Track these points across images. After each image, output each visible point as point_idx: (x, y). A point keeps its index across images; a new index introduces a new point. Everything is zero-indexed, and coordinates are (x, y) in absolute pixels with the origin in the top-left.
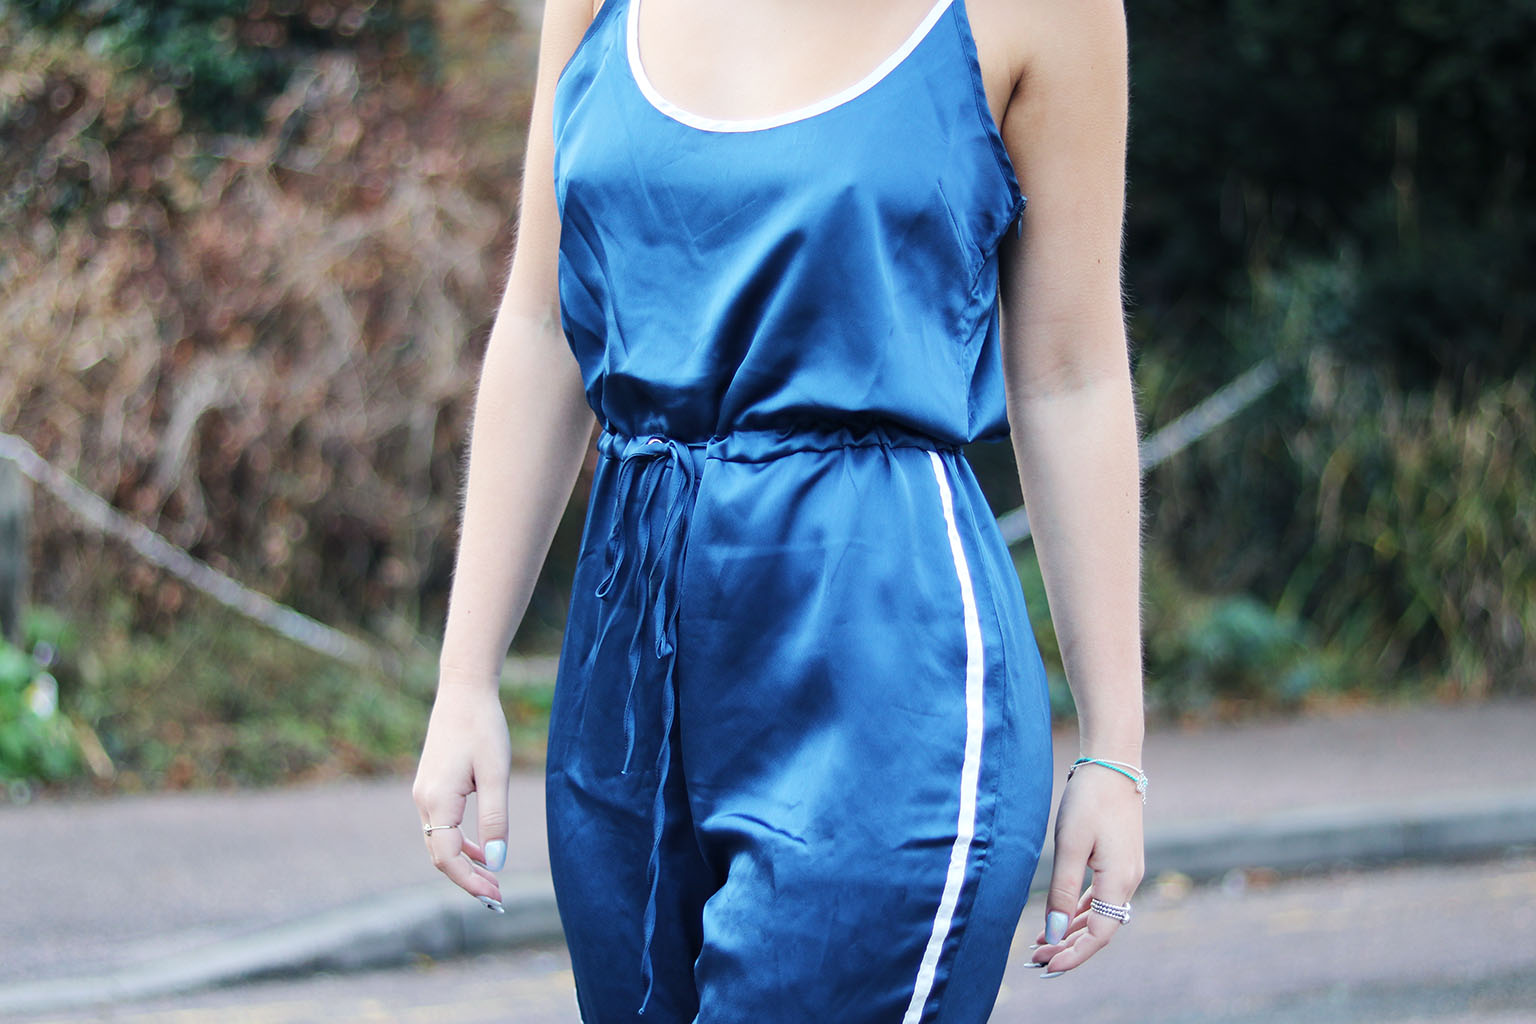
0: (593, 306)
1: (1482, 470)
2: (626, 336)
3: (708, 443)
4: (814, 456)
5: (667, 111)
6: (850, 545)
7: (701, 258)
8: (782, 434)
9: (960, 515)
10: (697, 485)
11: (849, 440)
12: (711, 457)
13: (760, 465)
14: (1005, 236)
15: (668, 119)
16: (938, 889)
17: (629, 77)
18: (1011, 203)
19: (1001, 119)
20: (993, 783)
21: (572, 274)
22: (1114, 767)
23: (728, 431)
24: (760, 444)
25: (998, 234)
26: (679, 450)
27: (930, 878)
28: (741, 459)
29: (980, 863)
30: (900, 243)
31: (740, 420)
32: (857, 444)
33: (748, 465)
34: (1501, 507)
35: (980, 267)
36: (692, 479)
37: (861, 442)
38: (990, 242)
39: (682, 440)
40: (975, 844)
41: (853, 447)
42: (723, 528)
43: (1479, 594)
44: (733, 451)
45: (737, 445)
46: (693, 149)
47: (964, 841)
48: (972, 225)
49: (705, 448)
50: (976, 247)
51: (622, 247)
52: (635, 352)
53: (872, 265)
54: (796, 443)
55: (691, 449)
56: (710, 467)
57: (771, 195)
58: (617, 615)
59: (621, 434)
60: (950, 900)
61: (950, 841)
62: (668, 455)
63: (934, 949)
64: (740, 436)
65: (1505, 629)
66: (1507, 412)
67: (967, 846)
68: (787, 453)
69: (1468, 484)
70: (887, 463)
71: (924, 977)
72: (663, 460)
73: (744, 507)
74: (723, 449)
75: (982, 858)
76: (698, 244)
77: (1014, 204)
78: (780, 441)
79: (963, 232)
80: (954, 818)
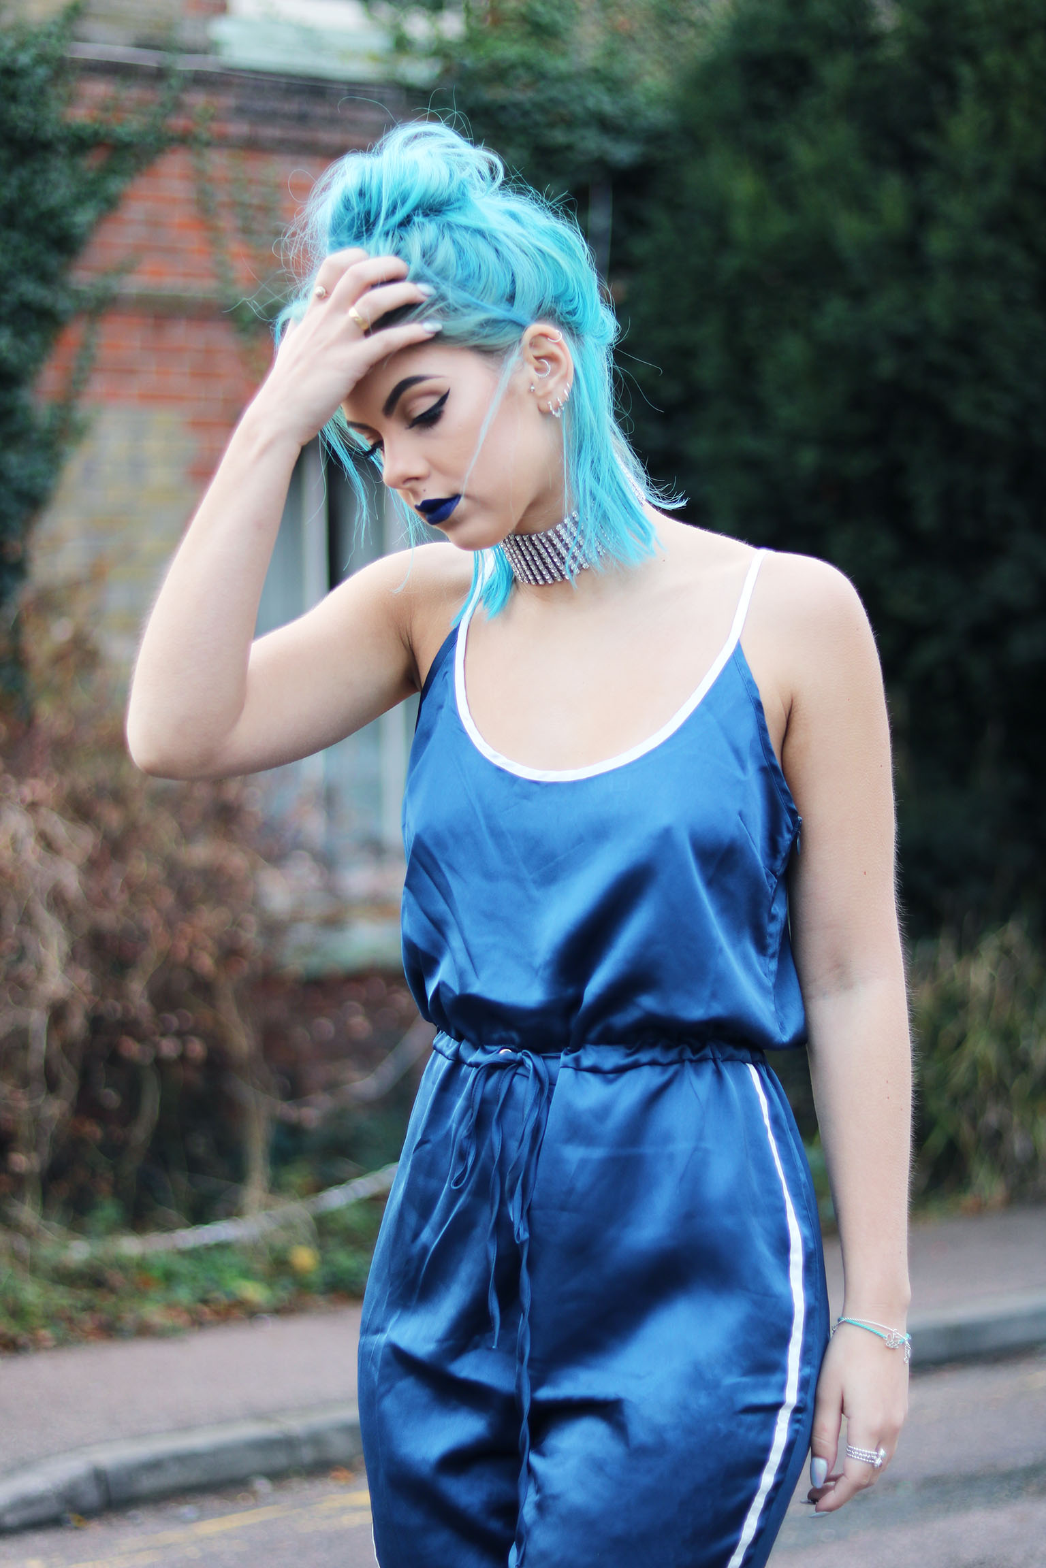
0: (437, 935)
1: (989, 1005)
2: (475, 961)
3: (562, 1054)
4: (658, 1069)
5: (498, 762)
6: (696, 1149)
7: (536, 893)
8: (629, 1048)
9: (775, 1120)
10: (551, 1091)
11: (688, 1054)
12: (565, 1066)
13: (611, 1076)
14: (790, 856)
16: (766, 1449)
17: (461, 731)
18: (791, 826)
19: (780, 748)
20: (809, 1355)
21: (416, 908)
22: (865, 1326)
23: (581, 1044)
24: (612, 1058)
25: (784, 854)
26: (532, 1061)
27: (762, 1439)
28: (594, 1070)
29: (797, 1426)
31: (593, 1035)
32: (694, 1058)
33: (600, 1076)
34: (1007, 1036)
35: (774, 886)
36: (545, 1087)
37: (698, 1056)
38: (779, 864)
39: (537, 1051)
40: (796, 1409)
41: (691, 1061)
42: (577, 1131)
43: (992, 1116)
44: (587, 1062)
45: (589, 1057)
46: (525, 797)
47: (789, 1406)
49: (560, 1058)
50: (769, 870)
51: (465, 882)
52: (484, 974)
54: (644, 1057)
55: (544, 1058)
56: (565, 1076)
57: (596, 836)
58: (464, 1202)
59: (468, 1040)
60: (775, 1458)
61: (777, 1407)
62: (521, 1063)
63: (759, 1501)
64: (593, 1049)
65: (1018, 1144)
66: (1006, 951)
67: (791, 1411)
68: (635, 1066)
69: (975, 1019)
70: (718, 1074)
71: (749, 1526)
72: (515, 1067)
73: (603, 1112)
74: (577, 1060)
75: (799, 1422)
76: (535, 882)
77: (793, 826)
78: (628, 1055)
80: (782, 1387)
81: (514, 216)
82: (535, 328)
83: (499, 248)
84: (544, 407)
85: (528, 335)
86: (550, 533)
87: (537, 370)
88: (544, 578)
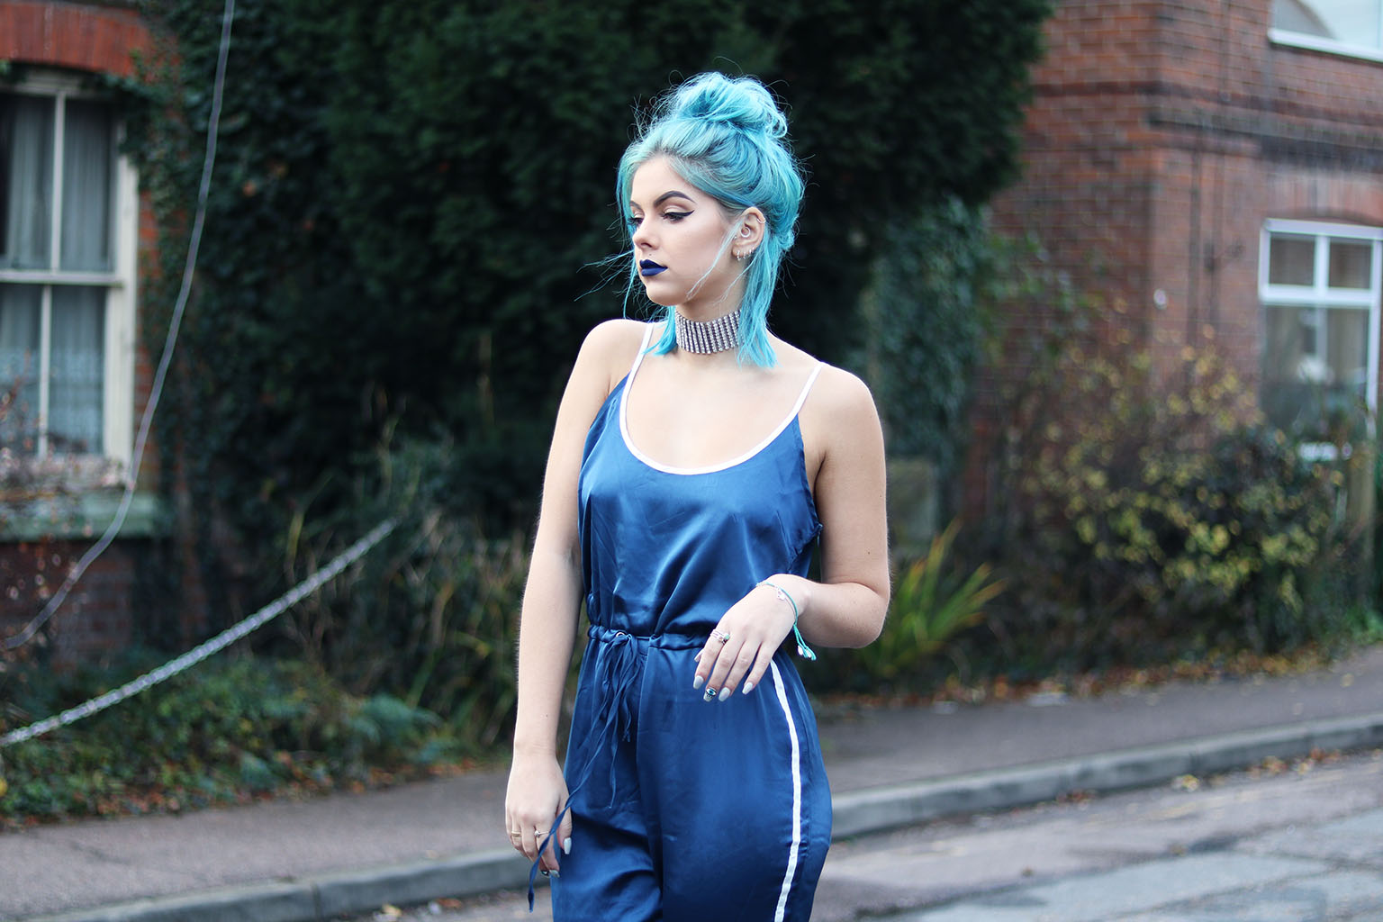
3: (649, 638)
5: (641, 457)
7: (653, 537)
8: (688, 637)
12: (651, 646)
13: (677, 652)
14: (809, 543)
15: (640, 462)
18: (813, 526)
20: (807, 813)
23: (660, 633)
24: (678, 642)
25: (805, 542)
26: (633, 640)
28: (667, 647)
29: (803, 855)
30: (755, 542)
31: (668, 627)
33: (671, 651)
35: (794, 558)
38: (800, 546)
39: (636, 635)
40: (801, 845)
44: (665, 643)
45: (667, 640)
46: (653, 480)
48: (792, 535)
49: (648, 641)
50: (793, 548)
53: (742, 552)
54: (696, 642)
55: (639, 640)
56: (651, 652)
57: (693, 510)
61: (789, 845)
62: (629, 642)
63: (783, 899)
64: (668, 635)
67: (797, 846)
71: (779, 913)
74: (659, 642)
75: (805, 851)
76: (651, 530)
78: (688, 641)
79: (787, 539)
80: (790, 833)
81: (778, 154)
82: (753, 209)
83: (762, 162)
84: (735, 252)
85: (748, 211)
86: (708, 324)
87: (742, 231)
88: (694, 349)
